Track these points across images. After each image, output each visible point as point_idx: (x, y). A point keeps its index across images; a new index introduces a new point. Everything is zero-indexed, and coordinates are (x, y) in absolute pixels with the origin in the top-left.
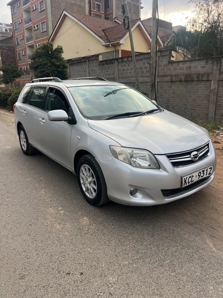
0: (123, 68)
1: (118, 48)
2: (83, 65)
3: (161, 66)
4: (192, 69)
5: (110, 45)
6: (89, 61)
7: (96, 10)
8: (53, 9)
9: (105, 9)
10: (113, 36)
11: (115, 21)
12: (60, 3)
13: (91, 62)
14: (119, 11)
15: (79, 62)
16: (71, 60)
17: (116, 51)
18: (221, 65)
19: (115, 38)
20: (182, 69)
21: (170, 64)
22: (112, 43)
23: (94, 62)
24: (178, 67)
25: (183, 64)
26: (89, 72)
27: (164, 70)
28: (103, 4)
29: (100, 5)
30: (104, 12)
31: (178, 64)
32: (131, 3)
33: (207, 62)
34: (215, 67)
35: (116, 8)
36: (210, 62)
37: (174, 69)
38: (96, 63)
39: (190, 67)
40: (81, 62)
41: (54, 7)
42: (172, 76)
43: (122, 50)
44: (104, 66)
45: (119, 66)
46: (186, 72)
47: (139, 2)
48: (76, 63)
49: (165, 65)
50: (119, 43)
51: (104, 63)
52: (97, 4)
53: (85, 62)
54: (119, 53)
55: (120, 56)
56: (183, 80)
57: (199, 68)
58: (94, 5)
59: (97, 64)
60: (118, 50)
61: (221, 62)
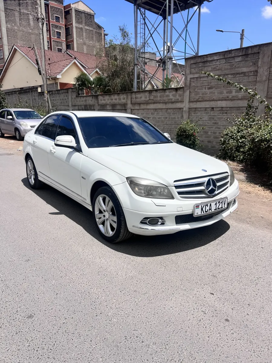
0: (53, 98)
1: (57, 81)
2: (28, 94)
3: (73, 98)
4: (87, 102)
5: (50, 79)
6: (32, 91)
7: (56, 38)
8: (10, 37)
9: (66, 36)
10: (53, 71)
11: (67, 53)
12: (17, 32)
13: (33, 92)
14: (80, 38)
15: (25, 92)
16: (23, 88)
17: (56, 83)
18: (98, 100)
19: (54, 72)
20: (82, 101)
21: (77, 98)
22: (51, 77)
23: (35, 93)
24: (81, 100)
25: (83, 98)
26: (32, 101)
27: (75, 102)
28: (63, 32)
29: (60, 33)
30: (65, 40)
31: (81, 98)
32: (93, 31)
33: (93, 98)
34: (96, 102)
35: (76, 36)
36: (94, 98)
37: (80, 101)
38: (36, 93)
39: (86, 101)
40: (27, 92)
41: (10, 36)
42: (78, 106)
43: (60, 83)
44: (41, 96)
45: (51, 97)
46: (85, 104)
47: (101, 29)
48: (23, 92)
49: (75, 98)
50: (56, 77)
51: (42, 94)
52: (57, 32)
53: (29, 92)
54: (58, 85)
55: (59, 89)
56: (84, 109)
57: (90, 101)
58: (54, 32)
59: (37, 95)
60: (57, 83)
61: (98, 98)
